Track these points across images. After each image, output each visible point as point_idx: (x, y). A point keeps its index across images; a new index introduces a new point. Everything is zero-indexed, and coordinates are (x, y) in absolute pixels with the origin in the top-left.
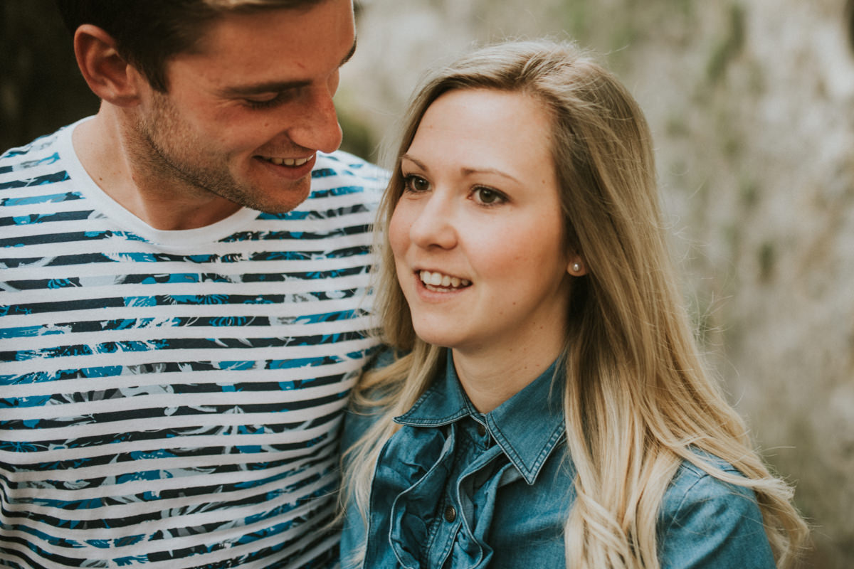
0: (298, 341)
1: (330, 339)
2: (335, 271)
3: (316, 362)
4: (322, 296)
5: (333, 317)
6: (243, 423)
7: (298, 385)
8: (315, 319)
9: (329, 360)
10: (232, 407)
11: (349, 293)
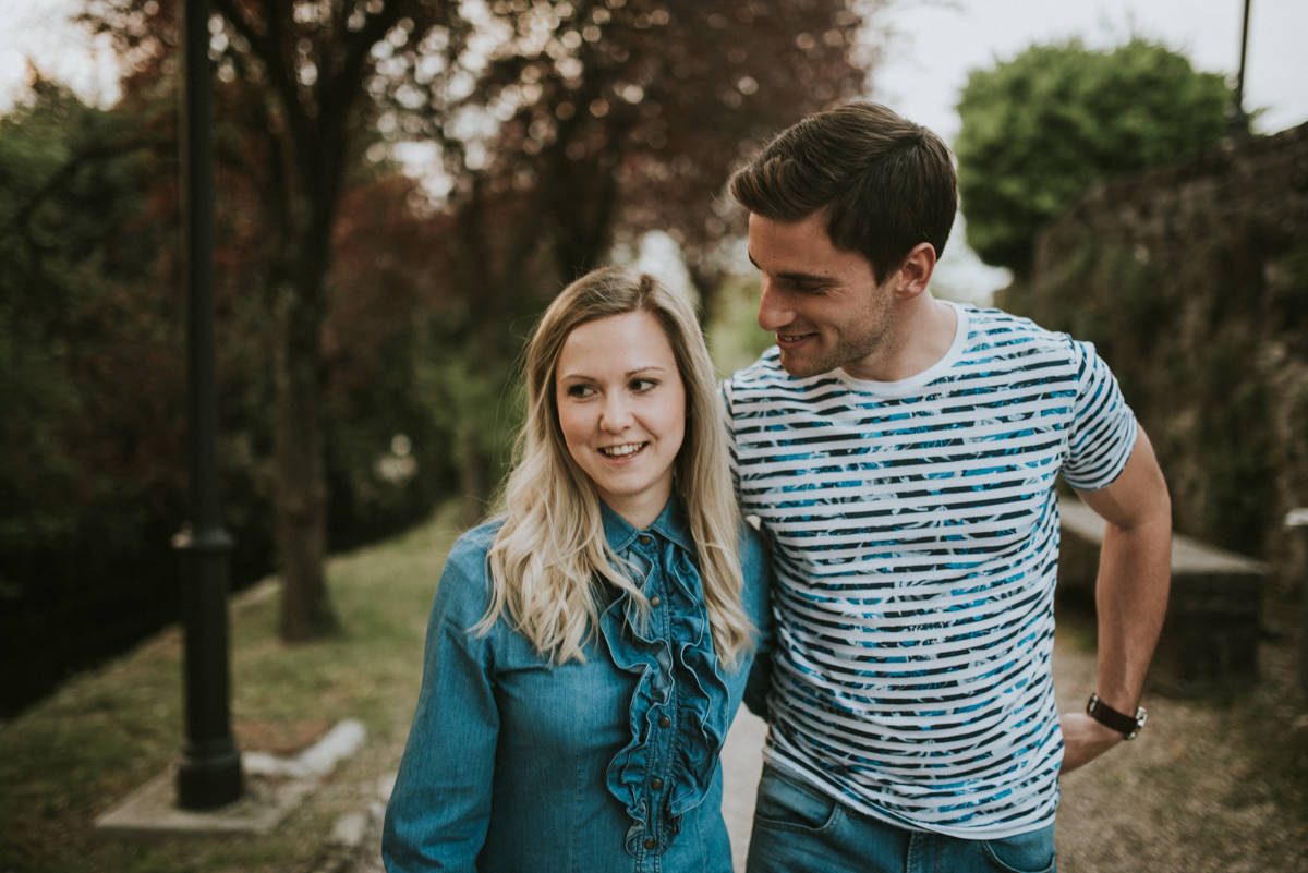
0: (986, 454)
1: (1011, 452)
2: (1017, 399)
3: (1000, 470)
4: (1005, 420)
5: (1013, 435)
6: (948, 518)
7: (987, 487)
8: (1000, 437)
9: (1010, 468)
10: (939, 506)
11: (1028, 416)
